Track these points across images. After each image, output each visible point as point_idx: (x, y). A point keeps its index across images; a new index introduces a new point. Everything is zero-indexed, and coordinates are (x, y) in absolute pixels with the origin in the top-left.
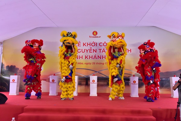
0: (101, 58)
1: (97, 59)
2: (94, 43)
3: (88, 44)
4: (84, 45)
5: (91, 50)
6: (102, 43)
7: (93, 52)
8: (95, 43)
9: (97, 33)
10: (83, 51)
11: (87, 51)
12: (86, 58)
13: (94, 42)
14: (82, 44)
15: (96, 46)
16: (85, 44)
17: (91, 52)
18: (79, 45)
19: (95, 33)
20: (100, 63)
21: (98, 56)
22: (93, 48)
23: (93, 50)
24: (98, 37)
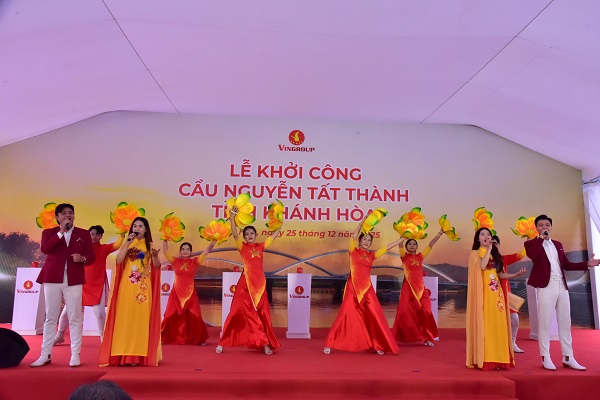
0: (313, 217)
1: (301, 218)
2: (294, 168)
3: (273, 172)
4: (261, 172)
5: (282, 190)
6: (319, 169)
7: (291, 197)
8: (298, 169)
9: (302, 137)
10: (258, 193)
11: (271, 193)
13: (294, 165)
14: (254, 171)
15: (301, 177)
16: (263, 171)
17: (282, 195)
18: (245, 173)
19: (297, 138)
20: (312, 234)
21: (306, 211)
22: (290, 183)
23: (289, 189)
24: (305, 149)
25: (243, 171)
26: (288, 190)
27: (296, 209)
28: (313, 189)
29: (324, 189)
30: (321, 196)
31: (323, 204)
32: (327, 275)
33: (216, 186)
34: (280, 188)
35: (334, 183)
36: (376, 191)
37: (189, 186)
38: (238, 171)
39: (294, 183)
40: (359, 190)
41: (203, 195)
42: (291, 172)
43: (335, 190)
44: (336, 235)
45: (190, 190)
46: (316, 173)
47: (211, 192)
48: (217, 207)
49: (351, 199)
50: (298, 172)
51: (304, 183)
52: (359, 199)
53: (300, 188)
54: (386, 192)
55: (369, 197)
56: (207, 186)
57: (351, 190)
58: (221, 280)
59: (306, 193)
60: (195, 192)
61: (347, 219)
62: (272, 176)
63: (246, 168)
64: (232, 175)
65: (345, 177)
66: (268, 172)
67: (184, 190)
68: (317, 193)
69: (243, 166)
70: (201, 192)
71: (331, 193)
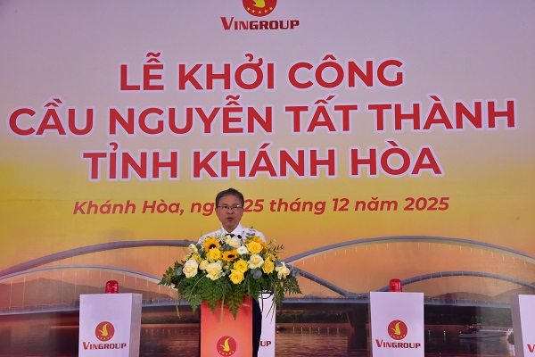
0: (300, 170)
1: (273, 174)
2: (256, 67)
3: (211, 76)
4: (185, 77)
5: (232, 115)
6: (309, 66)
7: (251, 129)
8: (264, 69)
10: (181, 123)
11: (208, 122)
12: (203, 171)
13: (255, 61)
14: (170, 77)
15: (271, 85)
17: (232, 125)
18: (152, 82)
19: (260, 1)
20: (297, 206)
21: (284, 157)
22: (247, 99)
23: (245, 111)
24: (279, 25)
25: (147, 77)
26: (244, 115)
27: (263, 155)
28: (297, 111)
29: (321, 110)
30: (314, 123)
31: (321, 142)
32: (336, 295)
33: (90, 112)
34: (226, 111)
35: (343, 95)
36: (438, 107)
37: (32, 113)
38: (135, 77)
39: (256, 99)
40: (398, 107)
41: (62, 132)
42: (249, 76)
43: (346, 110)
44: (351, 206)
45: (35, 122)
46: (301, 76)
47: (81, 123)
48: (95, 157)
49: (380, 127)
50: (266, 75)
51: (279, 97)
52: (398, 126)
53: (269, 110)
54: (461, 109)
55: (423, 121)
56: (72, 112)
57: (380, 109)
58: (77, 314)
59: (282, 120)
60: (44, 126)
61: (373, 171)
62: (210, 86)
63: (152, 72)
64: (124, 86)
65: (368, 81)
66: (201, 76)
67: (23, 122)
68: (306, 119)
69: (147, 68)
70: (58, 126)
71: (337, 118)
